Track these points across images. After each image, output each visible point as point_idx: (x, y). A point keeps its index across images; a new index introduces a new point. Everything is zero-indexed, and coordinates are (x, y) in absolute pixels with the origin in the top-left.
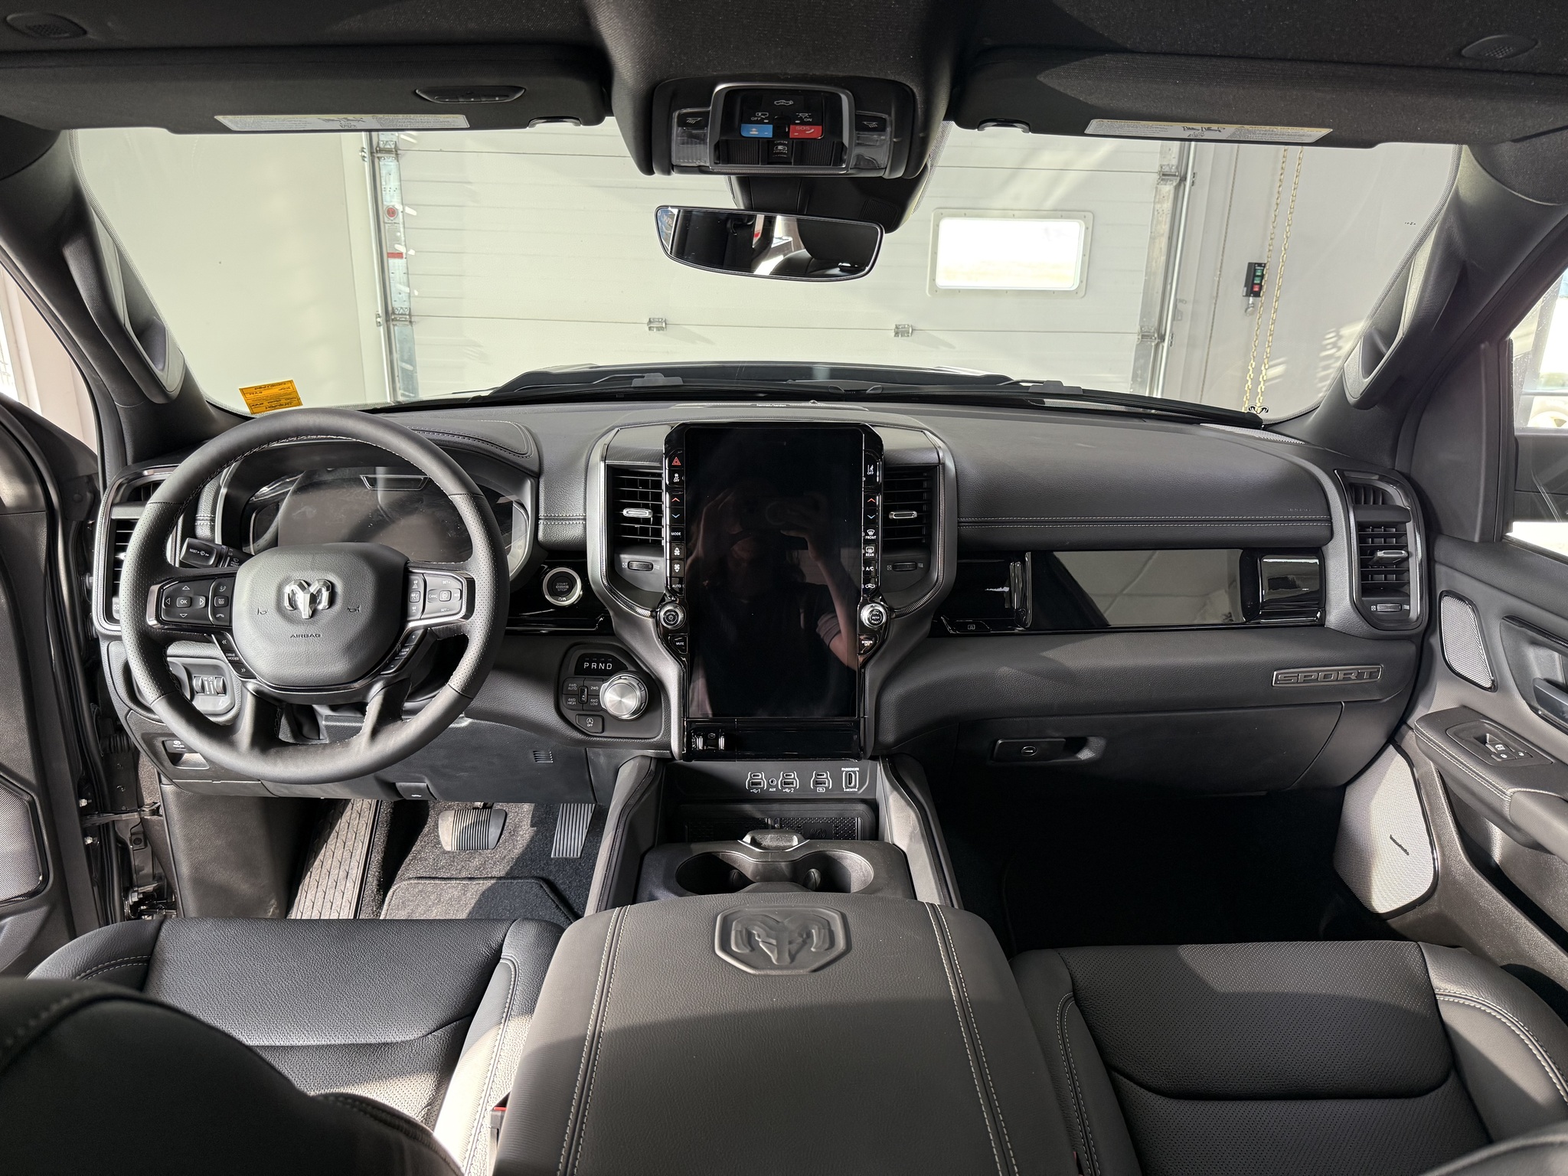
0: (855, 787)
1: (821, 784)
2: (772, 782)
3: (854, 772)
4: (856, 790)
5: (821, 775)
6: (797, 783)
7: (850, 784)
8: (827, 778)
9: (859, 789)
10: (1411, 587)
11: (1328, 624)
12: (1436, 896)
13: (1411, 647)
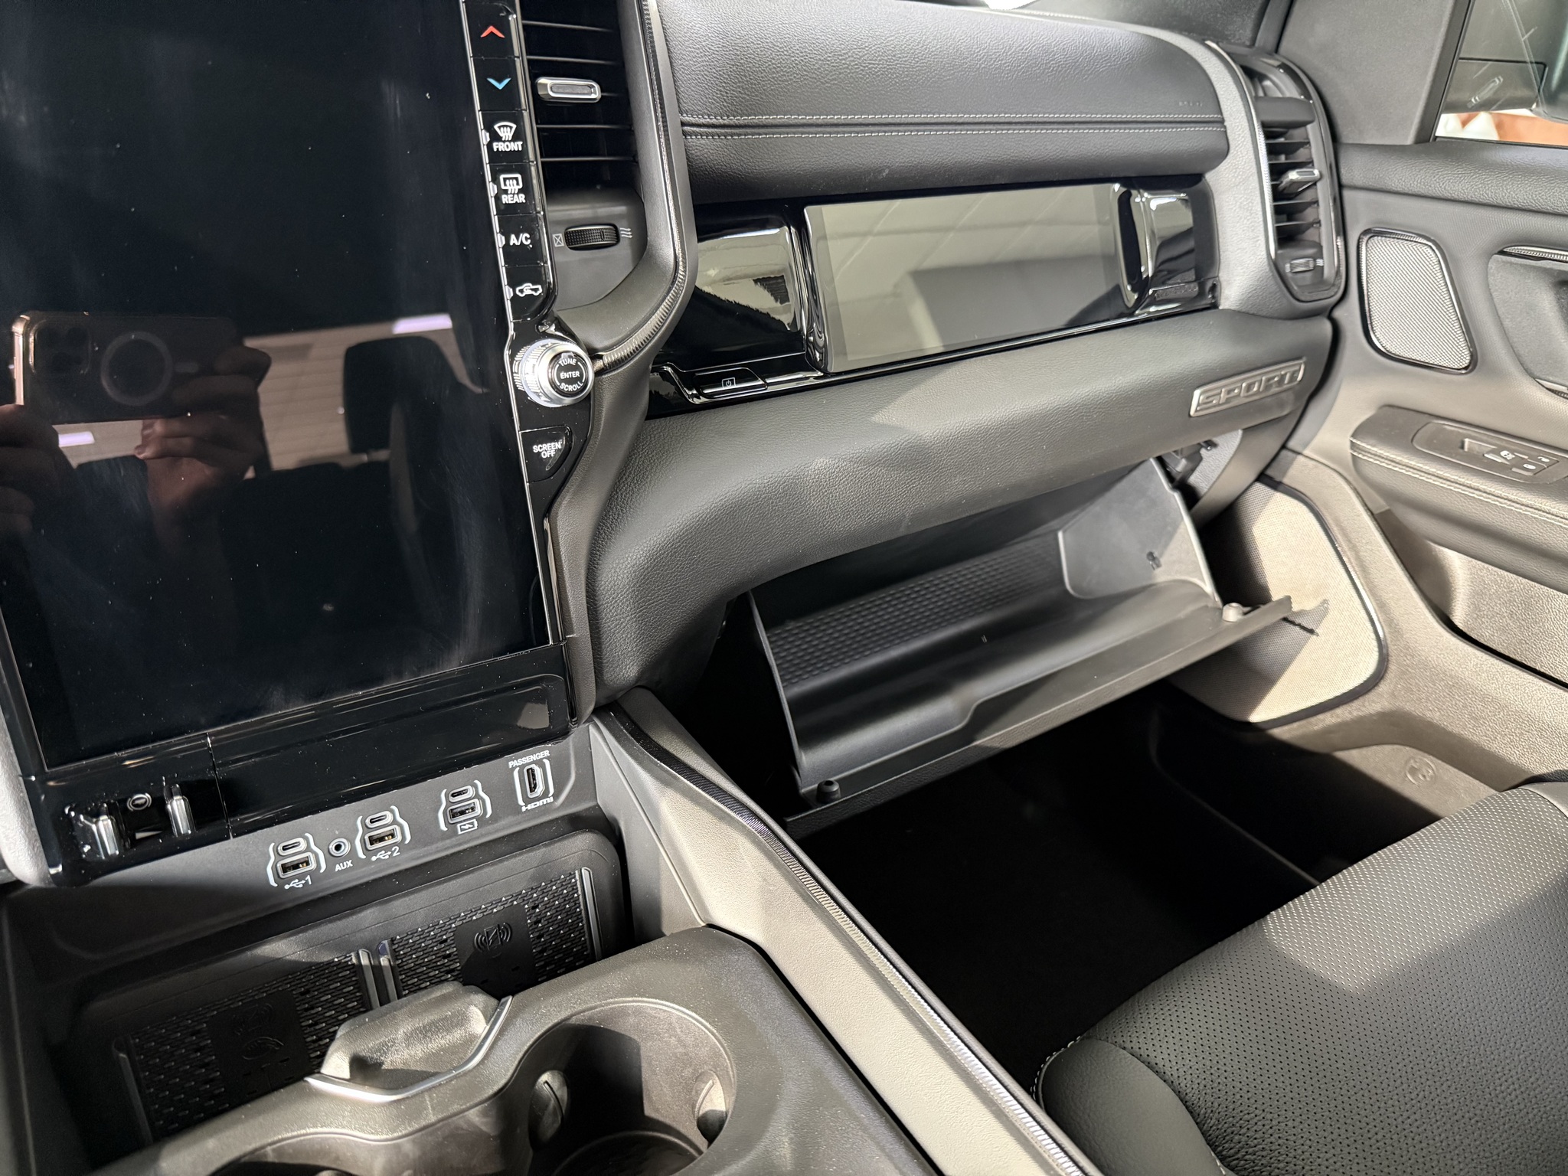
0: (545, 794)
1: (463, 813)
2: (338, 848)
3: (540, 763)
4: (552, 799)
5: (459, 794)
6: (405, 832)
7: (533, 788)
8: (477, 796)
9: (556, 796)
10: (1323, 229)
11: (1224, 304)
12: (1384, 687)
13: (1328, 327)
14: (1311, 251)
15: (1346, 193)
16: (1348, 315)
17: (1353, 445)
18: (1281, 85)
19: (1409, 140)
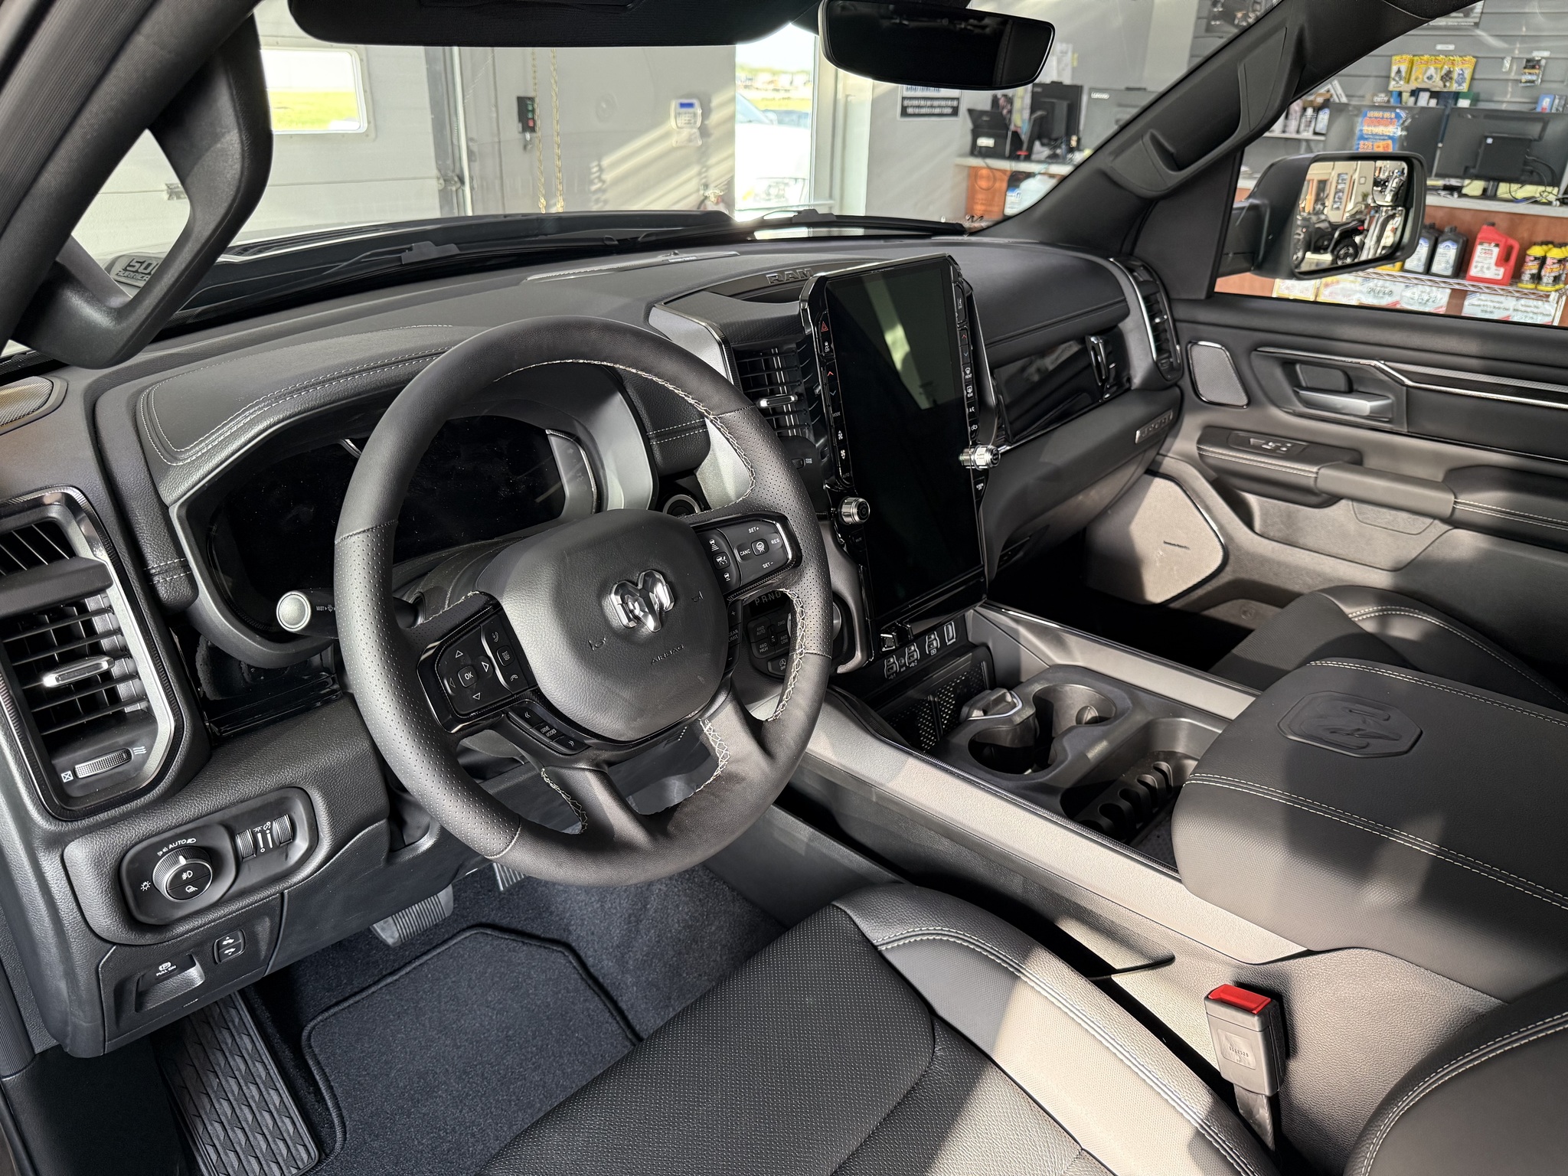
1: (933, 646)
2: (901, 662)
5: (931, 637)
6: (917, 653)
7: (950, 635)
8: (935, 638)
10: (1170, 343)
11: (1134, 387)
12: (1228, 569)
13: (1177, 390)
14: (1166, 355)
15: (1178, 325)
16: (1186, 383)
17: (1199, 449)
18: (1144, 276)
19: (1202, 296)
